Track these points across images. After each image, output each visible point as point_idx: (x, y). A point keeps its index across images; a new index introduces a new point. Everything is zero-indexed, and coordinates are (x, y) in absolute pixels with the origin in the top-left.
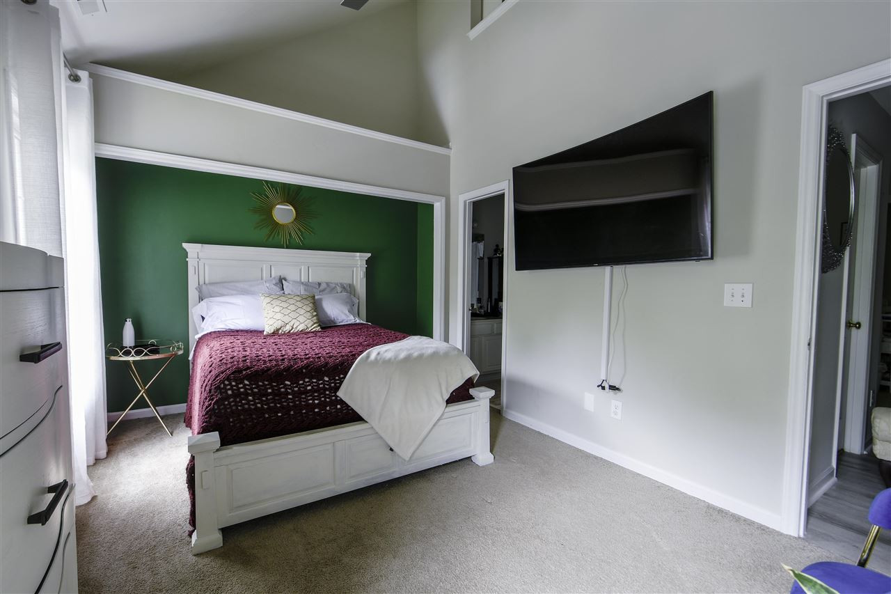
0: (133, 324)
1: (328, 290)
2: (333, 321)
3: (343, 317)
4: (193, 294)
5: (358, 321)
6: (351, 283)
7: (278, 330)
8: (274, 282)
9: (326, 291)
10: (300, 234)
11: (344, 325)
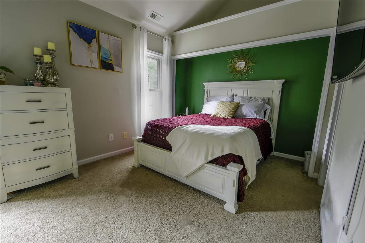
0: (188, 108)
1: (254, 100)
2: (245, 116)
3: (250, 114)
4: (205, 100)
5: (258, 117)
6: (270, 97)
7: (215, 116)
8: (229, 97)
9: (253, 101)
10: (246, 73)
11: (249, 118)
